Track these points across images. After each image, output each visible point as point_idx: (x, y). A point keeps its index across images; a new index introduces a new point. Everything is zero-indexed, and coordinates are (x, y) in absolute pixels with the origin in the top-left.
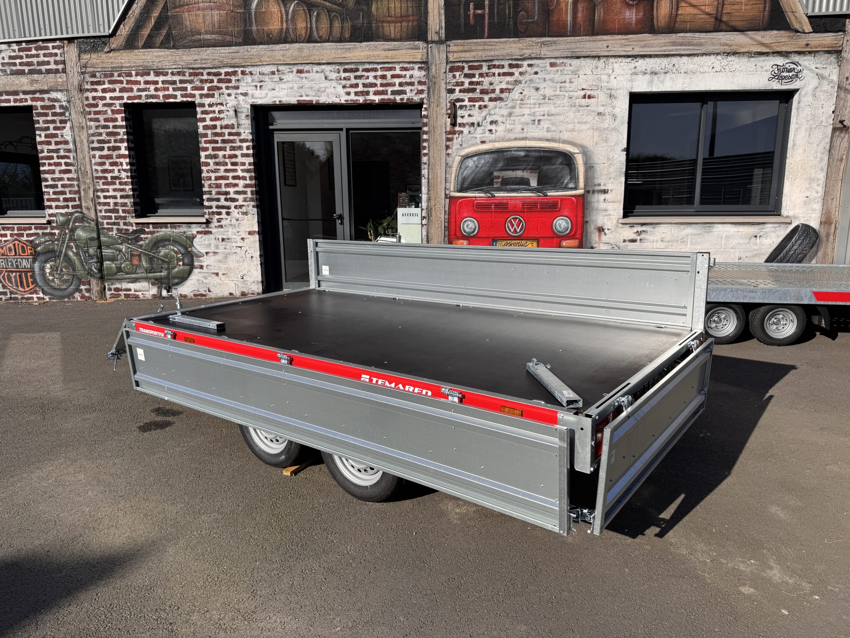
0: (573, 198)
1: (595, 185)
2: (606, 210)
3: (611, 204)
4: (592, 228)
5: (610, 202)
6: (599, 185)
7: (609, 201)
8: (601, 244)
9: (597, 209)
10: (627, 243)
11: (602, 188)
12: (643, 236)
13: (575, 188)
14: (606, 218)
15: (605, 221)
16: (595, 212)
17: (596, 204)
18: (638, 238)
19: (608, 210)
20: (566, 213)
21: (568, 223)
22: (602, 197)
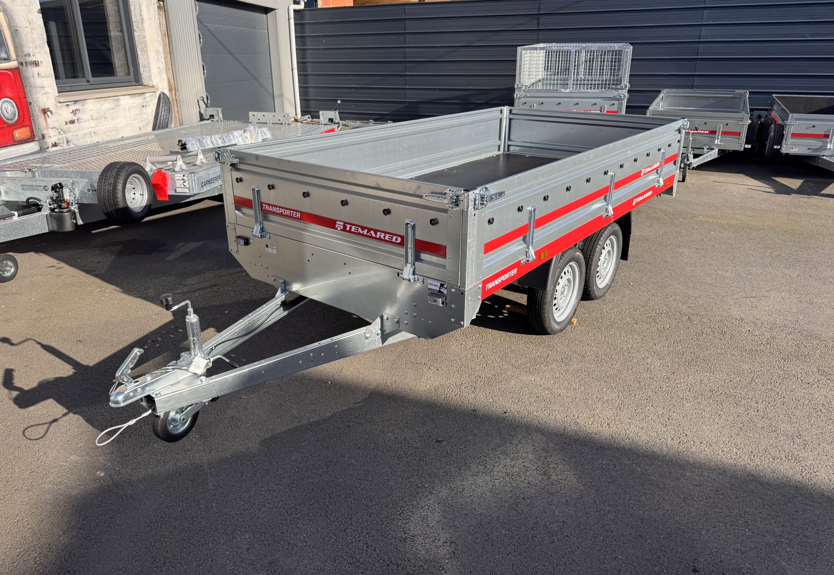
0: (9, 72)
1: (26, 55)
2: (43, 87)
3: (44, 79)
4: (36, 111)
5: (44, 77)
6: (29, 55)
7: (42, 75)
8: (50, 130)
9: (35, 87)
10: (69, 125)
11: (33, 59)
12: (78, 115)
13: (8, 59)
14: (45, 96)
15: (45, 101)
16: (34, 91)
17: (32, 79)
18: (75, 118)
19: (44, 88)
20: (9, 94)
21: (14, 107)
22: (35, 70)
